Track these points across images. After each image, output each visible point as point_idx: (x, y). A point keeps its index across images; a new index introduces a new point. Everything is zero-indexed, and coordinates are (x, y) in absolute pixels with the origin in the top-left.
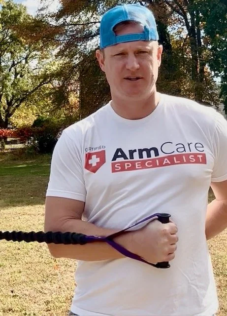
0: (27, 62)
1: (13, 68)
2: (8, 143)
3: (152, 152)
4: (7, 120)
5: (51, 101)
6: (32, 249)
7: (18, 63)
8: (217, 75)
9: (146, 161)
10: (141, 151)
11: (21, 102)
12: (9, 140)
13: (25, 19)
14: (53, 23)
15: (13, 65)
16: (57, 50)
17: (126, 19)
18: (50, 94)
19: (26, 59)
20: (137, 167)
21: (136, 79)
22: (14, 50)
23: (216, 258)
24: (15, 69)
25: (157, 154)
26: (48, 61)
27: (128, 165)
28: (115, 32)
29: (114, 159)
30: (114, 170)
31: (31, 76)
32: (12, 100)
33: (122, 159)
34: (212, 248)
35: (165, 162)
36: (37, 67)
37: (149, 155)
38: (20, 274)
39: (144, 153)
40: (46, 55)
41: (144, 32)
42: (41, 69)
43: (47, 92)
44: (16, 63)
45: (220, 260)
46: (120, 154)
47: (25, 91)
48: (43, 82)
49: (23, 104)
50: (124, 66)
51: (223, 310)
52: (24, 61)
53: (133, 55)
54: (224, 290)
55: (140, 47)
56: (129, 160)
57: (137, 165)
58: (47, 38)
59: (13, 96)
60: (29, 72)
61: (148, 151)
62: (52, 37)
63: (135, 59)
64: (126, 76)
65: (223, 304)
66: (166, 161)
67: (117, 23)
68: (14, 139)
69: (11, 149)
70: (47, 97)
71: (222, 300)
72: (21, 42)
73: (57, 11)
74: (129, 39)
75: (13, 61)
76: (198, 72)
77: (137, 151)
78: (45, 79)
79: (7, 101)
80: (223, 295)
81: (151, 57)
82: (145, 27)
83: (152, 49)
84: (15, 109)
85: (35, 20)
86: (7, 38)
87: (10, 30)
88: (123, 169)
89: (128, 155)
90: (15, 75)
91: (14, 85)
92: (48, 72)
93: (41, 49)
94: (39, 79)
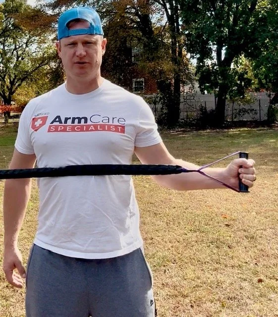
0: (27, 46)
1: (15, 51)
2: (11, 117)
3: (83, 121)
4: (10, 97)
5: (48, 80)
6: (32, 209)
7: (19, 47)
8: (193, 57)
9: (76, 126)
10: (74, 119)
11: (22, 82)
12: (12, 114)
13: (25, 9)
14: (50, 12)
15: (15, 49)
16: (53, 36)
17: (76, 18)
18: (47, 73)
19: (26, 43)
20: (68, 130)
21: (83, 63)
22: (16, 36)
23: (193, 217)
24: (17, 52)
25: (86, 121)
26: (46, 45)
27: (60, 128)
28: (68, 27)
29: (52, 123)
30: (49, 131)
31: (31, 59)
32: (14, 79)
33: (58, 124)
34: (190, 208)
35: (90, 129)
36: (36, 51)
37: (79, 122)
38: (23, 231)
39: (77, 121)
40: (43, 40)
41: (90, 28)
42: (40, 52)
43: (45, 72)
44: (17, 47)
45: (196, 218)
46: (57, 120)
47: (26, 72)
48: (41, 63)
49: (24, 83)
50: (75, 54)
51: (199, 263)
52: (24, 46)
53: (82, 45)
54: (200, 244)
55: (87, 39)
56: (63, 124)
57: (68, 128)
58: (44, 26)
59: (15, 76)
60: (29, 56)
61: (80, 119)
62: (49, 25)
63: (82, 48)
64: (76, 61)
65: (200, 257)
66: (92, 128)
67: (69, 20)
68: (16, 114)
69: (14, 123)
70: (45, 76)
71: (199, 254)
72: (22, 29)
73: (53, 2)
74: (79, 33)
75: (15, 46)
76: (177, 55)
77: (72, 118)
78: (43, 61)
79: (10, 80)
80: (199, 249)
81: (96, 47)
82: (91, 24)
83: (97, 40)
84: (17, 88)
85: (34, 10)
86: (10, 26)
87: (12, 20)
88: (56, 130)
89: (63, 121)
90: (17, 58)
91: (16, 66)
92: (46, 55)
93: (39, 35)
94: (38, 61)
